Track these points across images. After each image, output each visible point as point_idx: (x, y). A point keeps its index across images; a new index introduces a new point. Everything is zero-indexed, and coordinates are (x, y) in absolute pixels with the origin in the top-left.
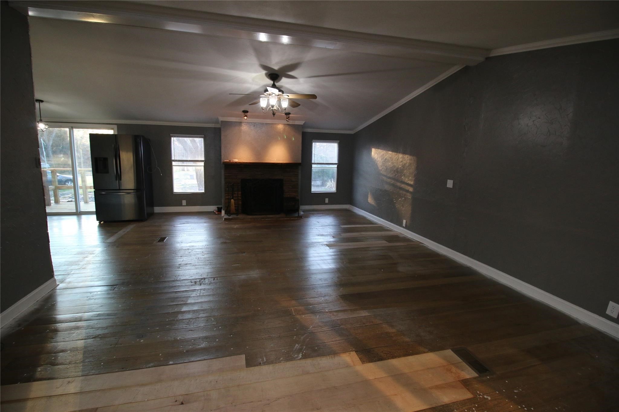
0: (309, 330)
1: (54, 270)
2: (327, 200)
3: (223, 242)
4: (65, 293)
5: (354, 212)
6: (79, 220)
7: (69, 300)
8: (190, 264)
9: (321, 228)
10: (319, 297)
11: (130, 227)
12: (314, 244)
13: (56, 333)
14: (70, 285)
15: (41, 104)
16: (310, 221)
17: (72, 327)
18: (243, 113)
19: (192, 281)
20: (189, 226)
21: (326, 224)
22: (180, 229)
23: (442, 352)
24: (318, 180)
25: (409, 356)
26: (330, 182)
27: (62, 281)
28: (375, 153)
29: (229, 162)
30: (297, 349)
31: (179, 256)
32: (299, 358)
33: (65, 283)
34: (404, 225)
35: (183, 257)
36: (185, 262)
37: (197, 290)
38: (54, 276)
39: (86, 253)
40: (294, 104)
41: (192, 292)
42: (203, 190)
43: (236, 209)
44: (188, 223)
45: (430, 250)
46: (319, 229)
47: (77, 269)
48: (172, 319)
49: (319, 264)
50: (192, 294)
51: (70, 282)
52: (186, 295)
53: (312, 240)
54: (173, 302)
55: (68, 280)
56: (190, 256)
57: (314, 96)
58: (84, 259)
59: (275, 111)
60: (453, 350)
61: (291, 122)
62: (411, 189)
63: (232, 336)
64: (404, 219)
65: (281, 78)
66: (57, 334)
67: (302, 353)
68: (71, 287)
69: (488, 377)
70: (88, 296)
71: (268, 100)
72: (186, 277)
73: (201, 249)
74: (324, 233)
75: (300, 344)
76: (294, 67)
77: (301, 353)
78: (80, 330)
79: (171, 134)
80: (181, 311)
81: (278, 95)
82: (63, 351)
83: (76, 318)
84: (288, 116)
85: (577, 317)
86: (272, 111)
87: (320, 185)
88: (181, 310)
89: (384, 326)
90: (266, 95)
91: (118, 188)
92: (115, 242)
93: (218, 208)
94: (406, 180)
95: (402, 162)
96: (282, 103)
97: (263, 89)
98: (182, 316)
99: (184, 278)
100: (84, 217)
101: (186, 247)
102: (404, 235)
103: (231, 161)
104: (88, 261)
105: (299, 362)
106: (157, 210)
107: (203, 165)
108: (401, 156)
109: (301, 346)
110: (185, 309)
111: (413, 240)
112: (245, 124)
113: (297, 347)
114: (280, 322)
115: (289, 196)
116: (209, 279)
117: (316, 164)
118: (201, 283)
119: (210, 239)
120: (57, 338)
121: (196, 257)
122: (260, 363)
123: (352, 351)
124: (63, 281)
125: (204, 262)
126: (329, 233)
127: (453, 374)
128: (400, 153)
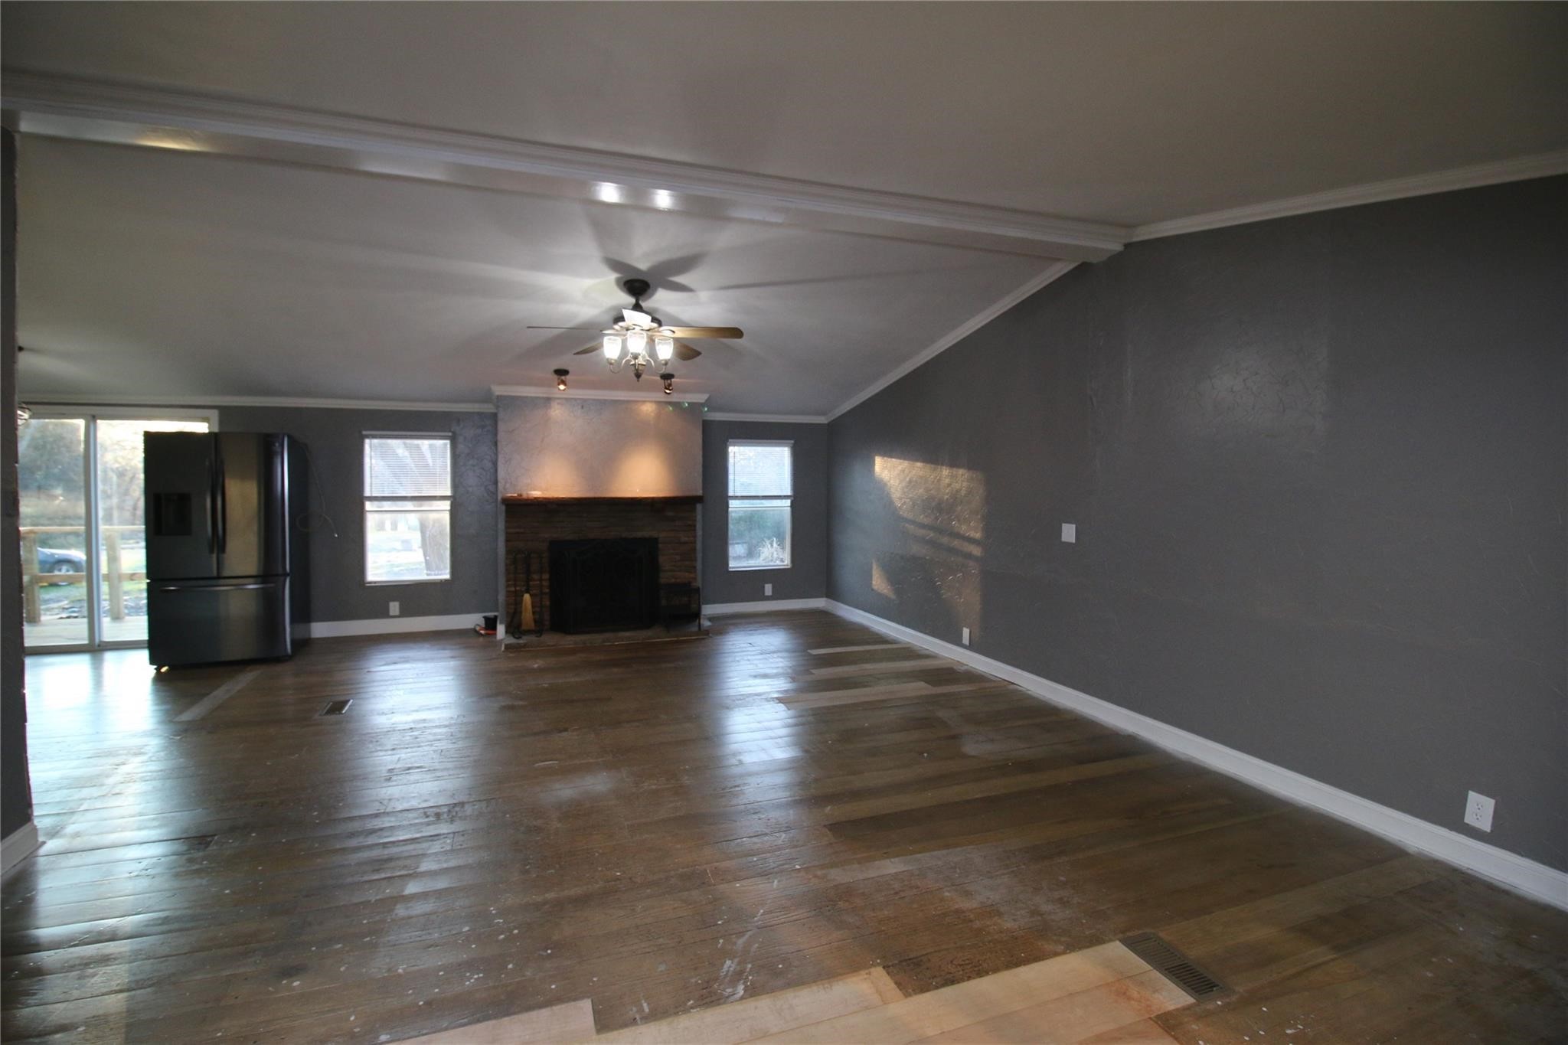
0: (757, 921)
1: (34, 801)
2: (768, 589)
3: (504, 707)
4: (63, 864)
5: (839, 617)
6: (97, 666)
7: (76, 884)
8: (418, 767)
9: (760, 659)
10: (772, 832)
11: (247, 678)
12: (747, 699)
13: (40, 978)
14: (77, 843)
16: (730, 643)
17: (89, 958)
18: (556, 377)
19: (428, 813)
20: (410, 669)
21: (772, 648)
22: (387, 678)
23: (1100, 948)
24: (738, 543)
25: (1020, 966)
26: (769, 546)
27: (54, 833)
28: (884, 468)
29: (520, 498)
30: (730, 974)
31: (386, 748)
32: (738, 996)
33: (65, 836)
34: (966, 640)
35: (398, 751)
36: (406, 764)
37: (444, 834)
38: (33, 817)
39: (121, 752)
40: (687, 351)
41: (431, 843)
42: (445, 574)
43: (535, 621)
44: (406, 660)
45: (1034, 698)
46: (755, 662)
47: (96, 798)
48: (378, 918)
49: (763, 749)
50: (429, 848)
51: (77, 835)
52: (415, 850)
53: (741, 689)
54: (377, 871)
55: (70, 829)
56: (419, 747)
57: (736, 333)
58: (116, 769)
59: (640, 367)
60: (1125, 942)
61: (675, 397)
62: (977, 551)
63: (549, 951)
64: (963, 626)
65: (655, 290)
66: (44, 979)
67: (743, 984)
68: (80, 847)
69: (1219, 1003)
70: (130, 869)
71: (624, 342)
72: (409, 804)
73: (446, 726)
74: (768, 671)
75: (736, 960)
76: (686, 264)
77: (742, 982)
78: (111, 965)
79: (365, 430)
80: (403, 896)
81: (648, 330)
82: (63, 1028)
83: (100, 933)
84: (669, 381)
85: (1399, 839)
86: (633, 368)
87: (743, 555)
88: (403, 891)
89: (947, 894)
90: (617, 330)
91: (215, 574)
92: (203, 719)
93: (486, 619)
94: (963, 529)
95: (949, 485)
96: (657, 348)
97: (609, 317)
98: (407, 908)
99: (406, 806)
100: (109, 657)
101: (406, 723)
102: (966, 667)
103: (525, 496)
104: (129, 774)
105: (739, 1007)
106: (320, 630)
107: (449, 508)
108: (946, 471)
109: (739, 963)
110: (412, 888)
111: (990, 677)
112: (558, 404)
113: (730, 967)
114: (676, 905)
115: (673, 580)
116: (474, 805)
117: (739, 499)
118: (453, 816)
119: (469, 700)
120: (45, 992)
121: (436, 748)
122: (635, 1019)
123: (875, 966)
124: (57, 832)
125: (457, 761)
126: (780, 670)
127: (1133, 1002)
128: (942, 465)
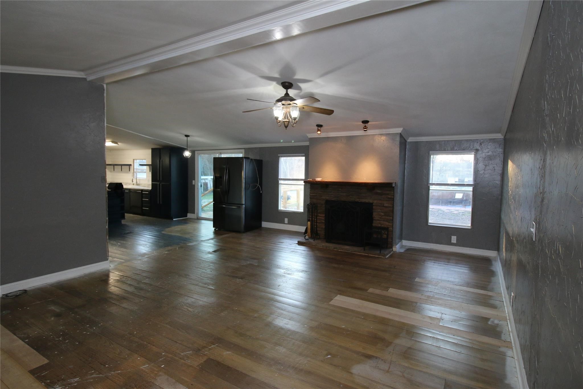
2: (454, 239)
15: (188, 138)
29: (313, 181)
42: (302, 210)
79: (279, 154)
91: (226, 202)
117: (436, 185)
